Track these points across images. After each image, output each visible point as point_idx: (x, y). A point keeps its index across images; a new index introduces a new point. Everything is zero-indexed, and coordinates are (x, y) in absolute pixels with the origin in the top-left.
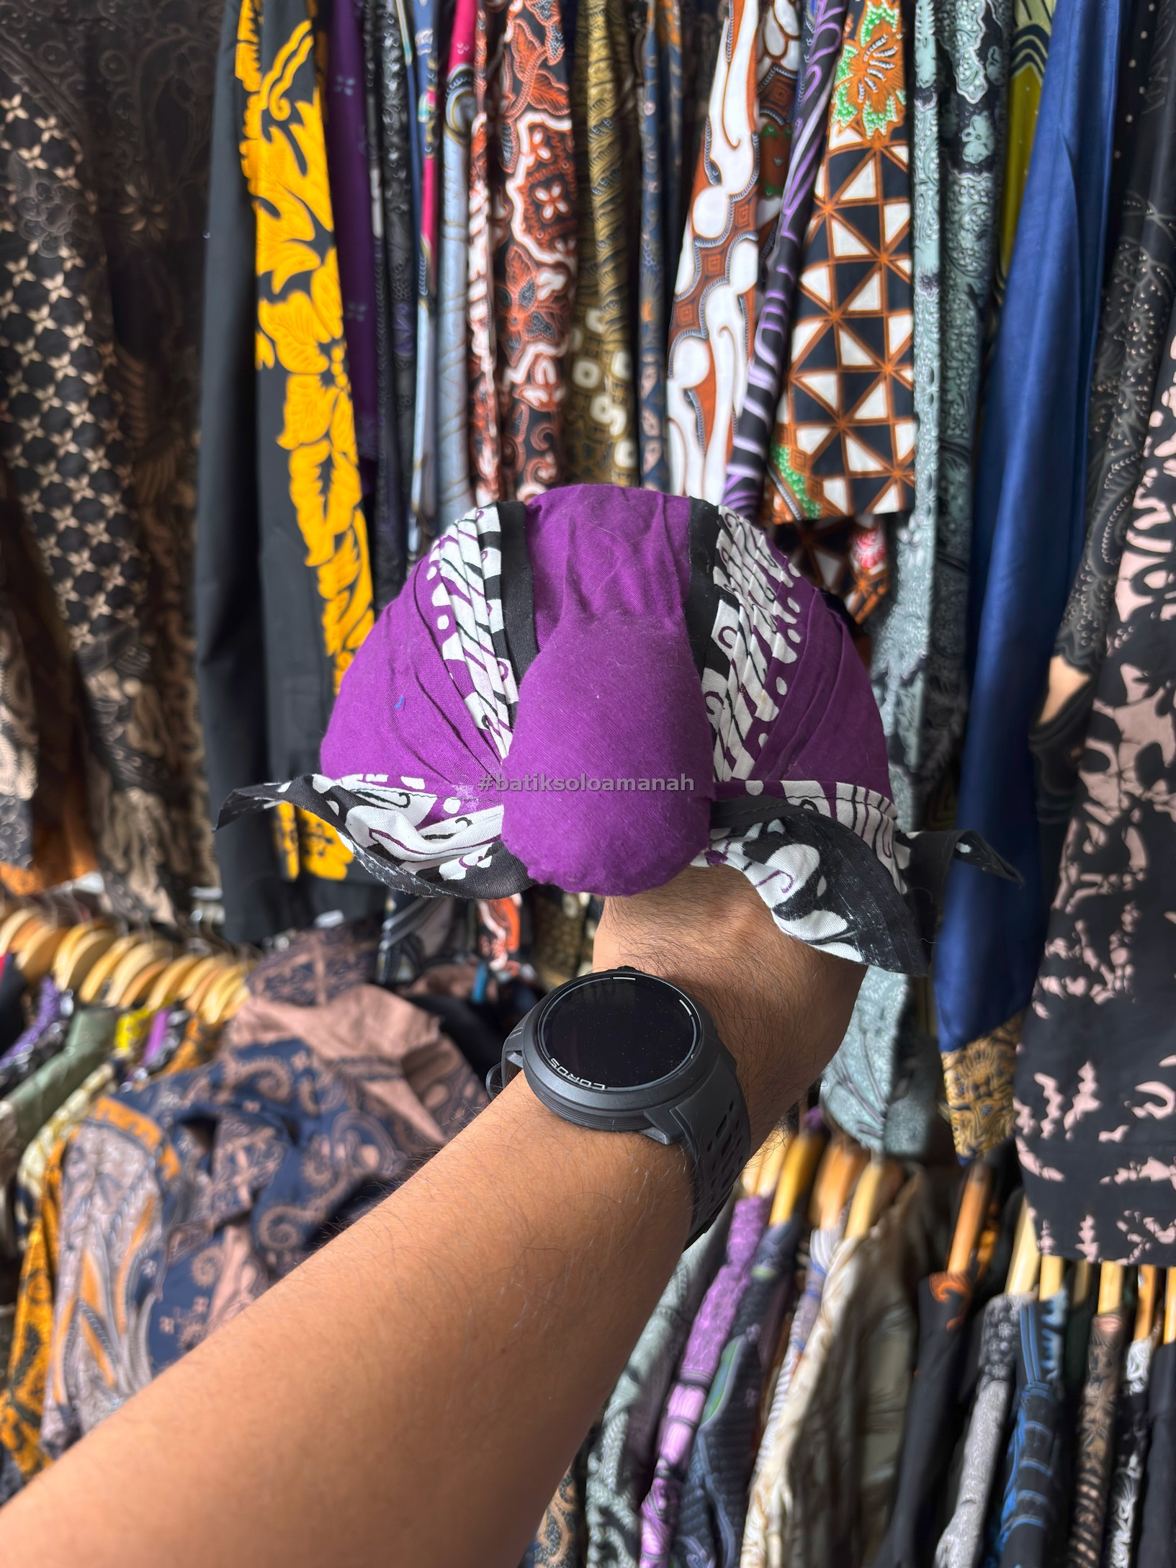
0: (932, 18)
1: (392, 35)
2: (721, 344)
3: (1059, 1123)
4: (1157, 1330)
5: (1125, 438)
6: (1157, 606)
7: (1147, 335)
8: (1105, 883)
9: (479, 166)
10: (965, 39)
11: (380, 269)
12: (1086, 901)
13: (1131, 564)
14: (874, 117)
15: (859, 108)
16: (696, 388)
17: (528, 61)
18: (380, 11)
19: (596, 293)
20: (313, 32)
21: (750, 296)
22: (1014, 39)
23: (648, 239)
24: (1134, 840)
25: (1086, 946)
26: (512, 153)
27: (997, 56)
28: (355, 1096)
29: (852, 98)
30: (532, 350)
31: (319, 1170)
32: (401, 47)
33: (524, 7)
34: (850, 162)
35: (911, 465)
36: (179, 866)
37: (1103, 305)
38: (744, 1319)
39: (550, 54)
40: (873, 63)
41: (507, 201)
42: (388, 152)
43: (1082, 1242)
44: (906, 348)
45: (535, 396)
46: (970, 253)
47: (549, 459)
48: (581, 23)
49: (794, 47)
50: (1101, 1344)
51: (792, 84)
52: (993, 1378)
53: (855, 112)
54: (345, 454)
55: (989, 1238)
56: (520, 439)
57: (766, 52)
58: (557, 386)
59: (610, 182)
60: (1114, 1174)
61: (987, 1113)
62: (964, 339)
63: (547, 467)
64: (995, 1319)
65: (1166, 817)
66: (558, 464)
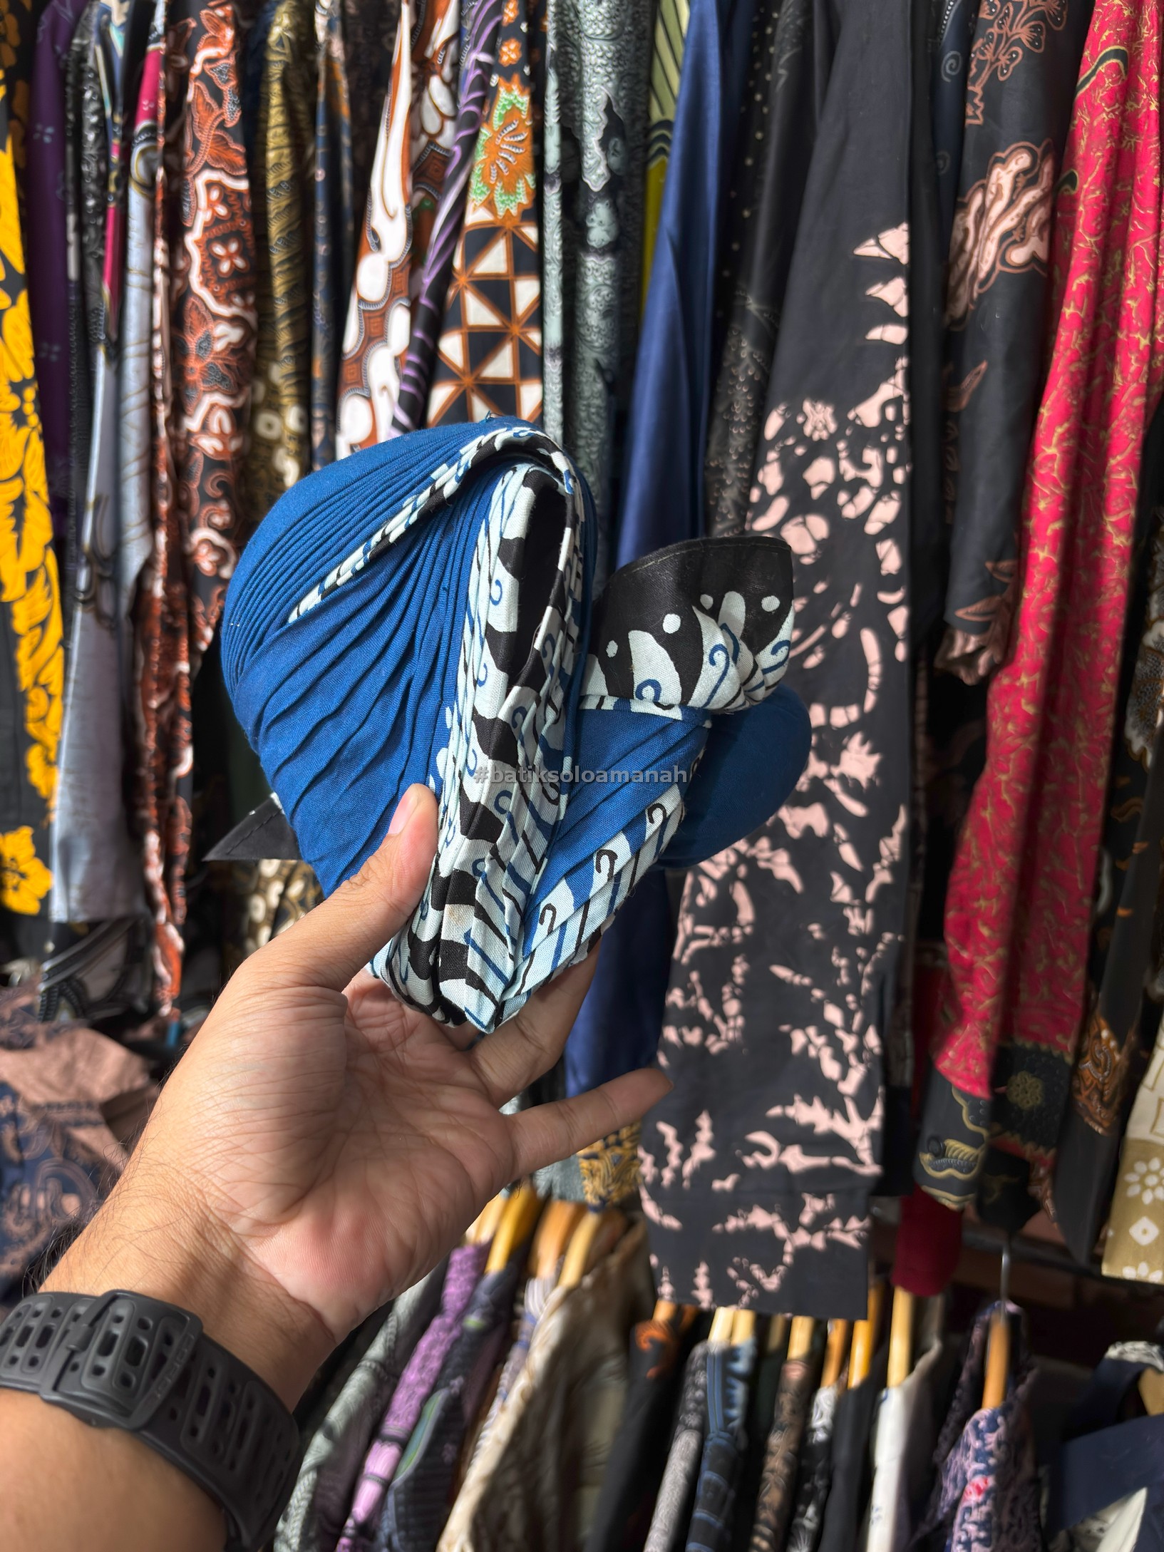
0: (557, 108)
1: (91, 88)
2: (380, 400)
3: (678, 1172)
4: (842, 1376)
5: (730, 512)
7: (746, 416)
8: (717, 936)
9: (160, 221)
10: (590, 129)
11: (74, 311)
12: (699, 952)
14: (504, 198)
15: (492, 188)
17: (206, 122)
18: (83, 65)
19: (274, 349)
21: (404, 357)
22: (647, 130)
23: (320, 298)
24: (741, 895)
25: (701, 997)
26: (190, 207)
27: (618, 148)
28: (58, 1143)
29: (485, 177)
30: (208, 400)
31: (17, 1223)
32: (101, 101)
33: (203, 70)
34: (484, 237)
39: (227, 116)
40: (505, 147)
41: (186, 253)
42: (86, 199)
43: (696, 1288)
44: (537, 416)
45: (209, 445)
46: (595, 330)
47: (224, 506)
48: (263, 90)
49: (449, 127)
50: (785, 1392)
51: (445, 159)
52: (688, 1428)
53: (488, 193)
54: (37, 494)
56: (194, 486)
57: (423, 130)
58: (234, 436)
59: (287, 242)
60: (724, 1221)
61: (617, 1162)
62: (593, 410)
63: (221, 513)
64: (693, 1367)
65: (769, 873)
66: (234, 511)
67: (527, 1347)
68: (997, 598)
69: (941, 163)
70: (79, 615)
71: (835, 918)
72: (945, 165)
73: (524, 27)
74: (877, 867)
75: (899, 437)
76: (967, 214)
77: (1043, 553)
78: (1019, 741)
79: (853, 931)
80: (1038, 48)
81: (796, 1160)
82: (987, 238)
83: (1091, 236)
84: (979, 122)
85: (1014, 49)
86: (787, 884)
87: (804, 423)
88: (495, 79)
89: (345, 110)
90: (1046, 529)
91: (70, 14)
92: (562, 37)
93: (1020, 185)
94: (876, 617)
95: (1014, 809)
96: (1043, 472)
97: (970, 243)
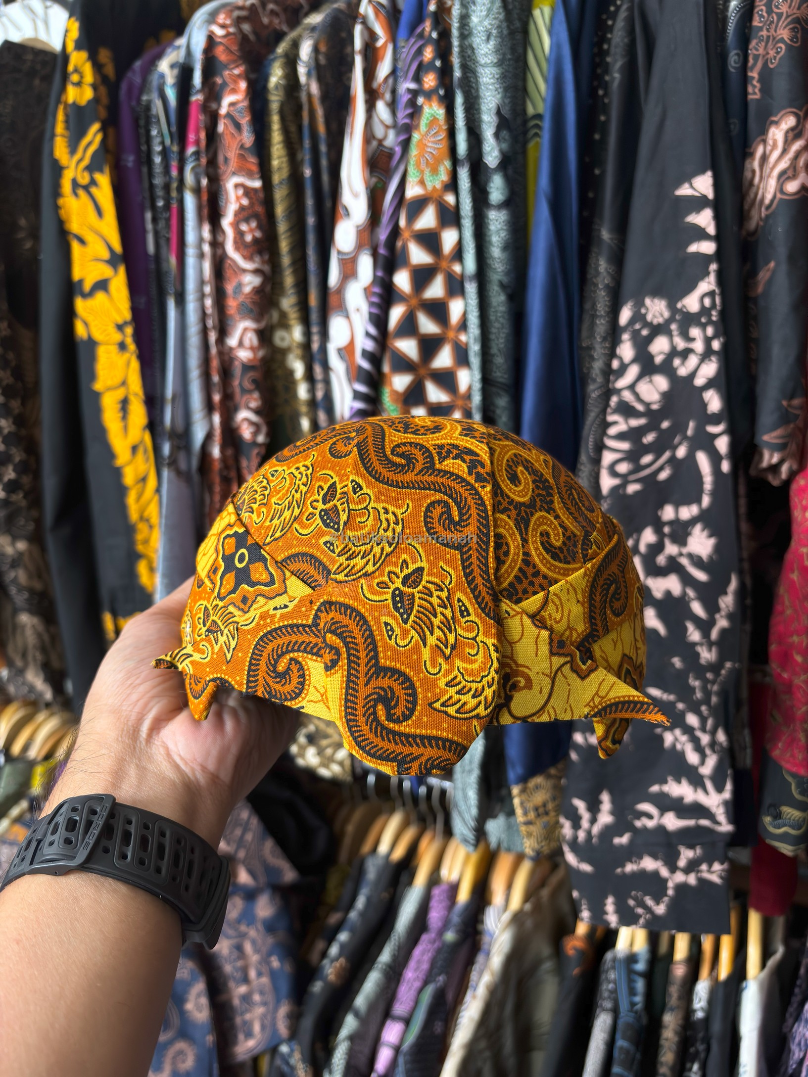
1: (155, 128)
2: (355, 318)
3: (589, 833)
4: (714, 972)
5: (598, 377)
6: (624, 485)
7: (605, 312)
9: (205, 211)
10: (486, 127)
13: (608, 458)
14: (431, 178)
15: (422, 172)
16: (344, 348)
17: (232, 146)
18: (149, 113)
19: (283, 288)
20: (103, 129)
21: (370, 289)
22: (525, 121)
23: (311, 253)
26: (224, 202)
29: (418, 165)
30: (242, 325)
32: (162, 136)
33: (228, 111)
34: (419, 205)
35: (468, 396)
36: (56, 664)
38: (435, 971)
39: (245, 140)
40: (430, 145)
41: (223, 232)
42: (156, 202)
43: (606, 913)
44: (461, 323)
45: (244, 355)
46: (498, 261)
47: (256, 395)
48: (265, 120)
49: (391, 134)
50: (673, 984)
51: (390, 155)
52: (604, 1010)
53: (420, 176)
54: (136, 395)
56: (236, 383)
57: (374, 137)
58: (259, 348)
59: (288, 218)
60: (623, 866)
61: (546, 826)
62: (499, 315)
63: (255, 400)
64: (606, 967)
66: (263, 398)
67: (488, 954)
68: (792, 426)
69: (732, 127)
70: (166, 473)
71: (689, 652)
72: (735, 128)
73: (438, 63)
75: (714, 319)
76: (753, 159)
79: (703, 661)
80: (796, 42)
81: (672, 822)
82: (769, 176)
84: (758, 96)
85: (779, 45)
87: (646, 313)
88: (420, 100)
89: (321, 128)
91: (139, 80)
92: (464, 67)
93: (790, 138)
94: (706, 443)
97: (757, 180)
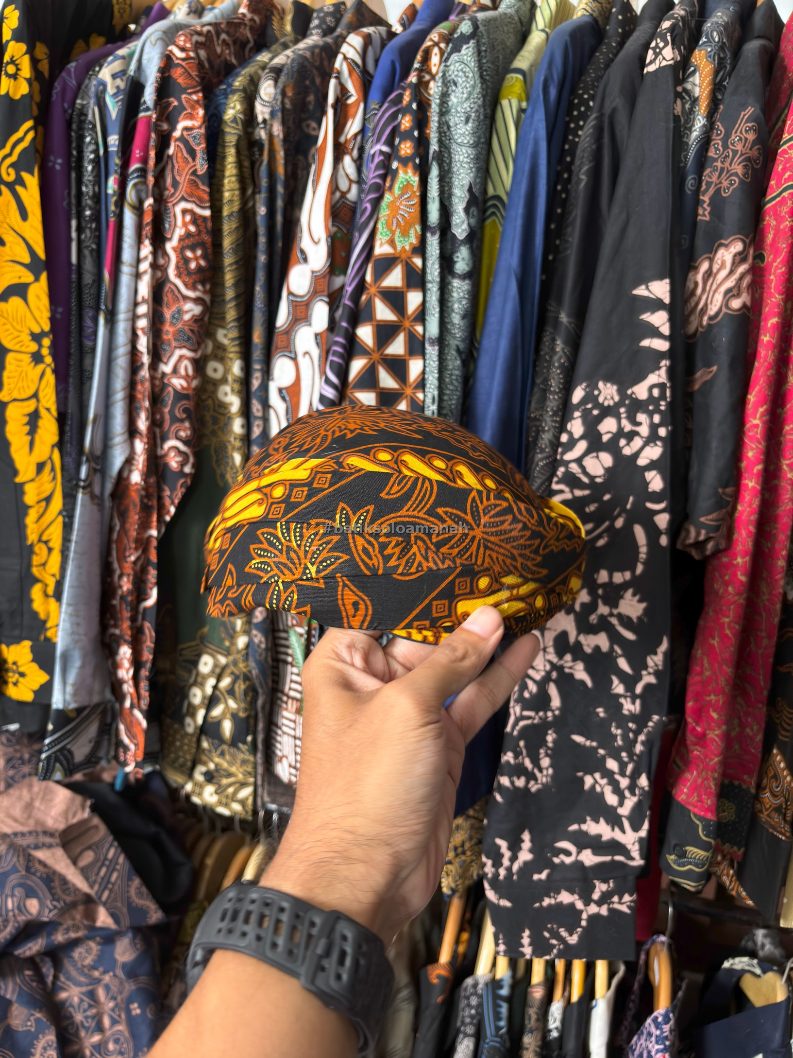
1: (89, 135)
2: (304, 362)
3: (509, 870)
4: (566, 994)
5: (546, 447)
7: (559, 388)
8: (537, 717)
9: (147, 230)
10: (457, 200)
11: (74, 285)
12: (525, 728)
14: (402, 239)
16: (286, 388)
17: (184, 170)
18: (83, 118)
19: (223, 318)
20: (34, 128)
21: (324, 335)
22: (485, 201)
23: (259, 290)
24: (553, 690)
25: (526, 757)
26: (170, 225)
27: (475, 213)
28: (22, 861)
29: (388, 225)
30: (178, 353)
32: (97, 144)
33: (182, 135)
34: (386, 265)
37: (535, 366)
39: (198, 167)
40: (402, 207)
41: (165, 254)
42: (84, 210)
43: (522, 946)
44: (419, 379)
45: (178, 383)
46: (458, 326)
47: (187, 424)
48: (220, 149)
49: (354, 188)
50: (532, 1007)
51: (353, 210)
52: (466, 1035)
53: (390, 235)
54: (47, 409)
55: (465, 936)
56: (166, 410)
57: (337, 188)
58: (194, 378)
59: (235, 251)
60: (541, 900)
61: (462, 865)
62: (454, 377)
63: (185, 430)
64: (465, 994)
65: (571, 676)
66: (194, 429)
68: (724, 510)
69: (683, 241)
71: (614, 704)
72: (686, 243)
73: (416, 133)
74: (644, 673)
75: (663, 408)
76: (698, 273)
77: (751, 483)
78: (736, 598)
79: (625, 712)
80: (747, 178)
81: (589, 858)
82: (715, 291)
83: (779, 294)
84: (707, 218)
85: (733, 178)
86: (583, 683)
87: (599, 395)
88: (395, 165)
89: (281, 170)
90: (753, 469)
91: (74, 82)
93: (737, 261)
94: (647, 519)
95: (733, 640)
96: (751, 434)
97: (699, 290)
